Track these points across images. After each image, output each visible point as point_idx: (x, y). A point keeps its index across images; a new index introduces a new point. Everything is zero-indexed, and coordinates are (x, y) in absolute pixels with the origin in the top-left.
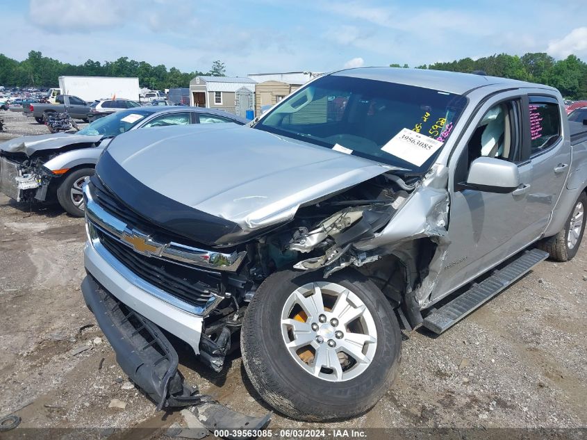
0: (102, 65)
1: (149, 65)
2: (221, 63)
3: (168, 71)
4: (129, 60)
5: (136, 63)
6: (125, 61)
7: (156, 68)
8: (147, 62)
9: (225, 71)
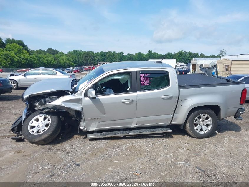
0: (173, 54)
1: (191, 53)
2: (224, 51)
3: (199, 55)
4: (183, 52)
5: (187, 52)
6: (182, 52)
7: (194, 54)
8: (191, 52)
9: (226, 54)
